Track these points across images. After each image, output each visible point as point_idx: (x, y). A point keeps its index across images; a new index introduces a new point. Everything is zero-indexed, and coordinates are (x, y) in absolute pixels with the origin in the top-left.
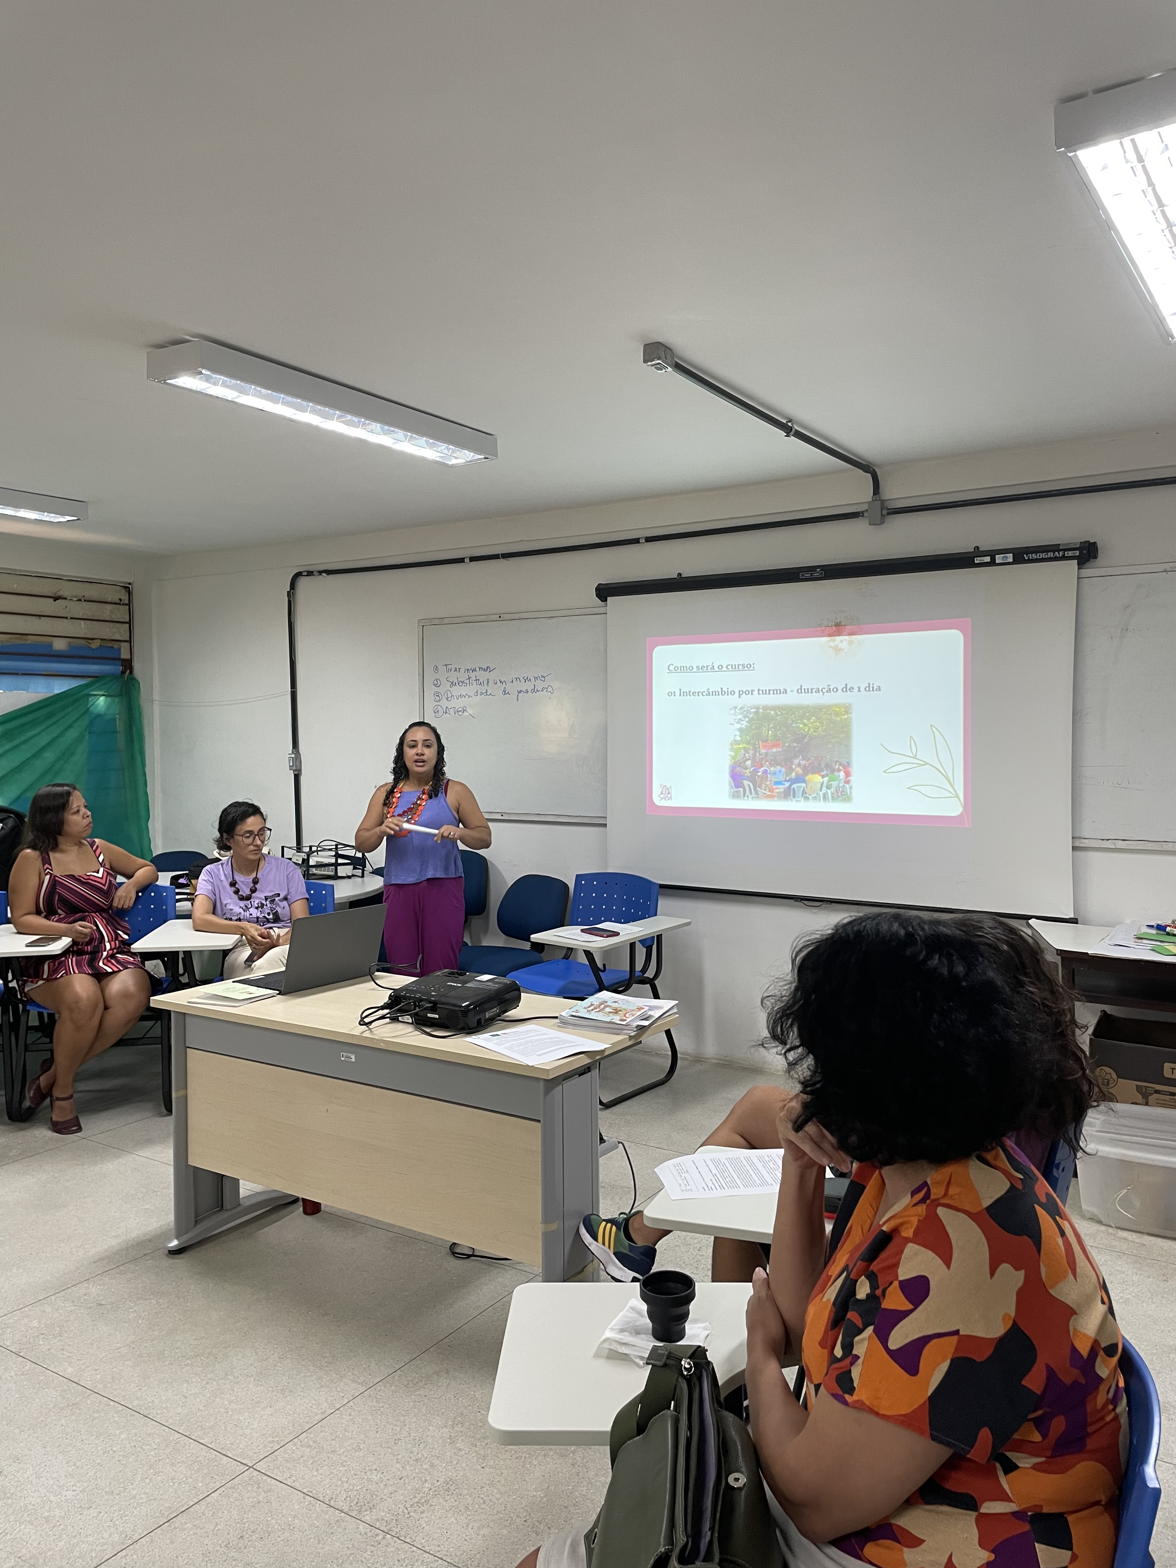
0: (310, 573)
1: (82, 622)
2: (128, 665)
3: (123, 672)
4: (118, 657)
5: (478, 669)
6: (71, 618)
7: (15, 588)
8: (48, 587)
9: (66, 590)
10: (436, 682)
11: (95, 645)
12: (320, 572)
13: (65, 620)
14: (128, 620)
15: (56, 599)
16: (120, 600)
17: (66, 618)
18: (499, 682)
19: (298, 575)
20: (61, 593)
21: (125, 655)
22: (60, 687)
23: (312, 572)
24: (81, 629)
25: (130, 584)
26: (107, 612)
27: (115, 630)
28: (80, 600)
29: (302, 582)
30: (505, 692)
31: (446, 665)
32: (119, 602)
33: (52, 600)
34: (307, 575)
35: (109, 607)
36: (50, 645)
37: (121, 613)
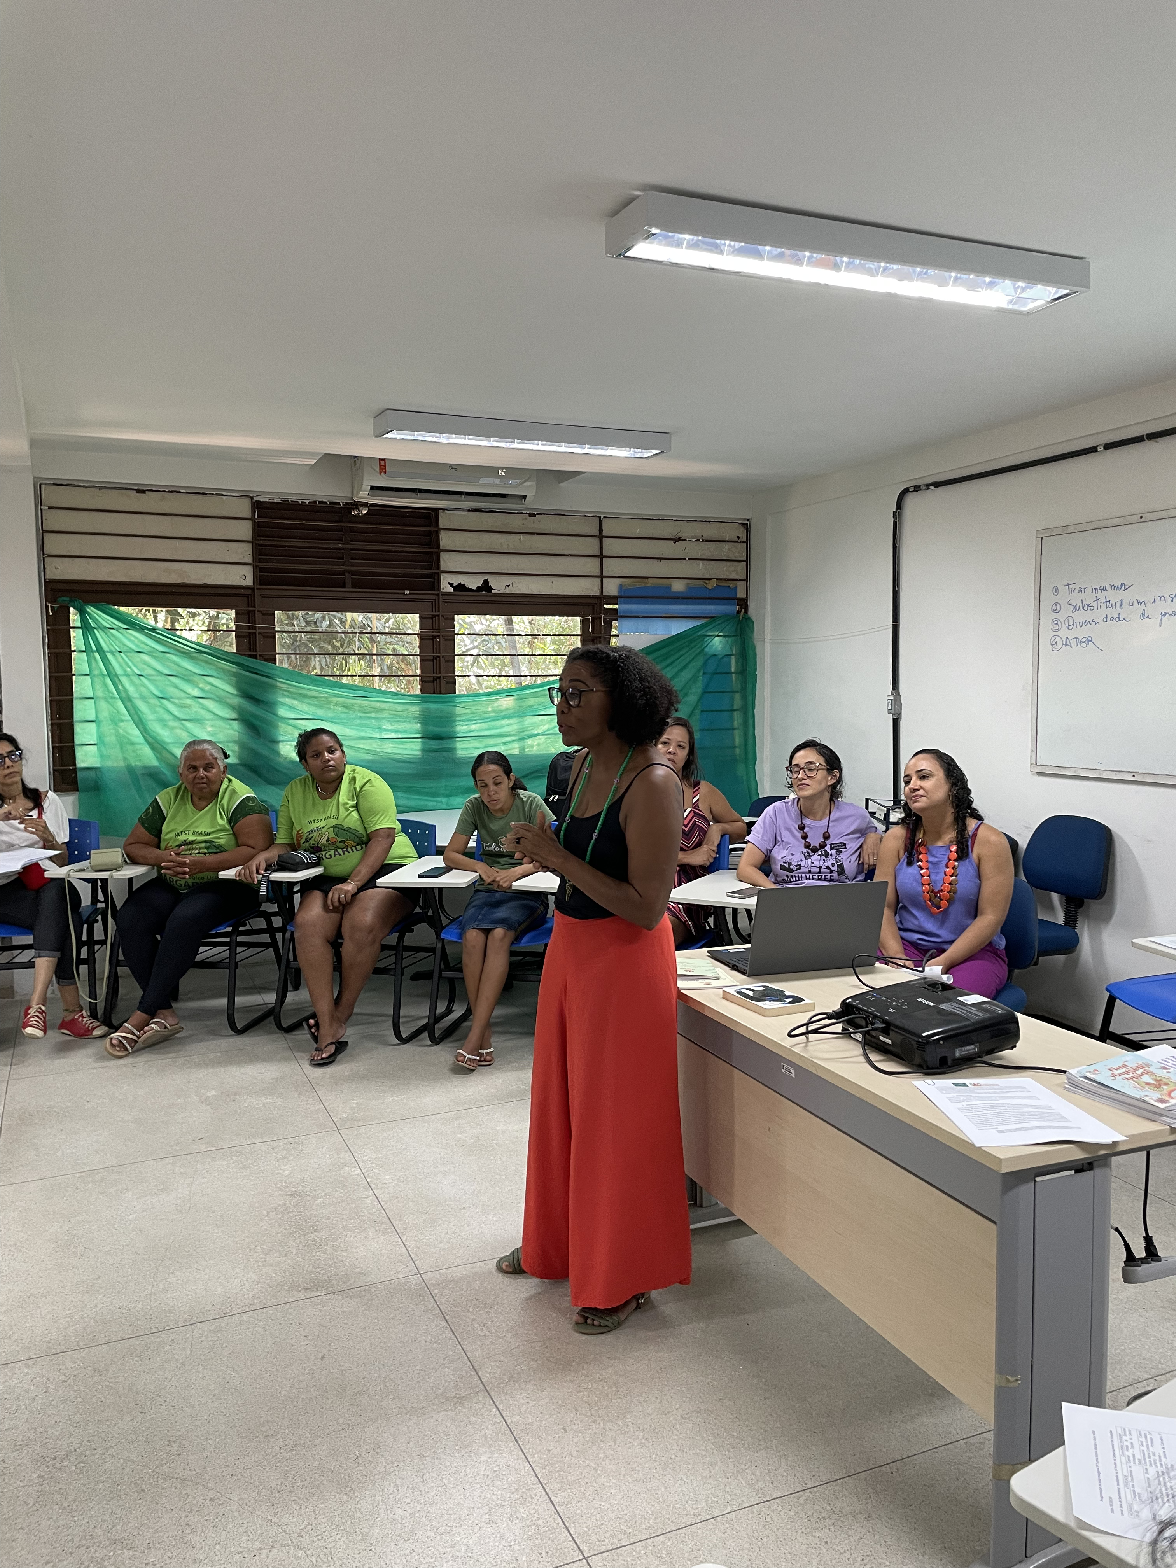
0: (917, 488)
1: (701, 562)
2: (744, 603)
3: (738, 612)
4: (733, 596)
5: (1108, 588)
6: (689, 559)
7: (638, 532)
8: (668, 530)
9: (687, 531)
10: (1054, 607)
11: (712, 585)
12: (928, 486)
13: (684, 561)
14: (745, 558)
15: (676, 540)
16: (738, 537)
17: (685, 559)
18: (1136, 603)
19: (906, 491)
20: (680, 535)
21: (741, 594)
22: (677, 628)
23: (919, 486)
24: (699, 570)
25: (748, 520)
26: (725, 550)
27: (732, 569)
28: (698, 540)
29: (910, 501)
30: (1143, 616)
31: (1068, 585)
32: (737, 539)
33: (672, 542)
34: (915, 491)
35: (727, 546)
36: (670, 587)
37: (738, 552)
